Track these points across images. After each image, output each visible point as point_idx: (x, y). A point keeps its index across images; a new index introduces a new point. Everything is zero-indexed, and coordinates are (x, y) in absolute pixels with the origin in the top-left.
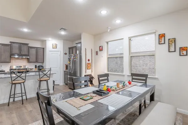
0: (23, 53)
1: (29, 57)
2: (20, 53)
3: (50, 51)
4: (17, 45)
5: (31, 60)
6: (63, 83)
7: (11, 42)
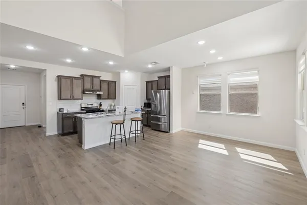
0: (95, 88)
2: (92, 88)
5: (103, 97)
7: (83, 75)
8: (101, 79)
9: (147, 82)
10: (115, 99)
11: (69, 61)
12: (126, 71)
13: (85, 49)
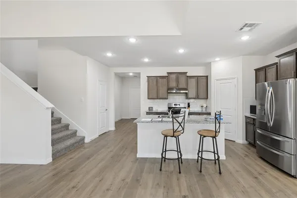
0: (181, 86)
1: (187, 92)
2: (178, 86)
3: (217, 80)
4: (174, 76)
5: (190, 96)
6: (243, 140)
7: (168, 73)
8: (188, 75)
9: (257, 71)
10: (207, 99)
11: (146, 60)
12: (217, 59)
13: (133, 40)
